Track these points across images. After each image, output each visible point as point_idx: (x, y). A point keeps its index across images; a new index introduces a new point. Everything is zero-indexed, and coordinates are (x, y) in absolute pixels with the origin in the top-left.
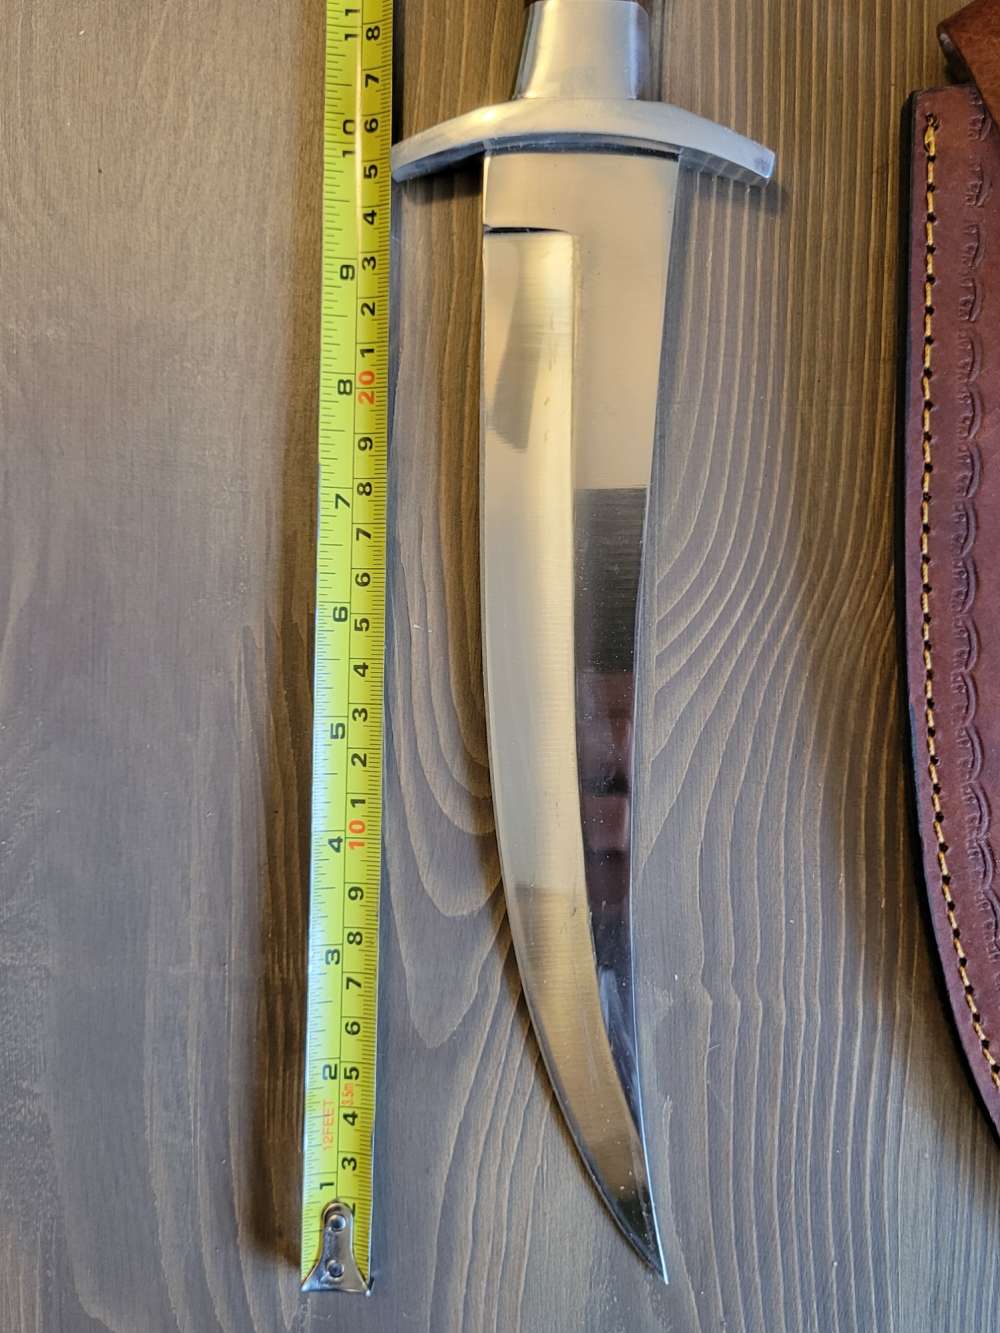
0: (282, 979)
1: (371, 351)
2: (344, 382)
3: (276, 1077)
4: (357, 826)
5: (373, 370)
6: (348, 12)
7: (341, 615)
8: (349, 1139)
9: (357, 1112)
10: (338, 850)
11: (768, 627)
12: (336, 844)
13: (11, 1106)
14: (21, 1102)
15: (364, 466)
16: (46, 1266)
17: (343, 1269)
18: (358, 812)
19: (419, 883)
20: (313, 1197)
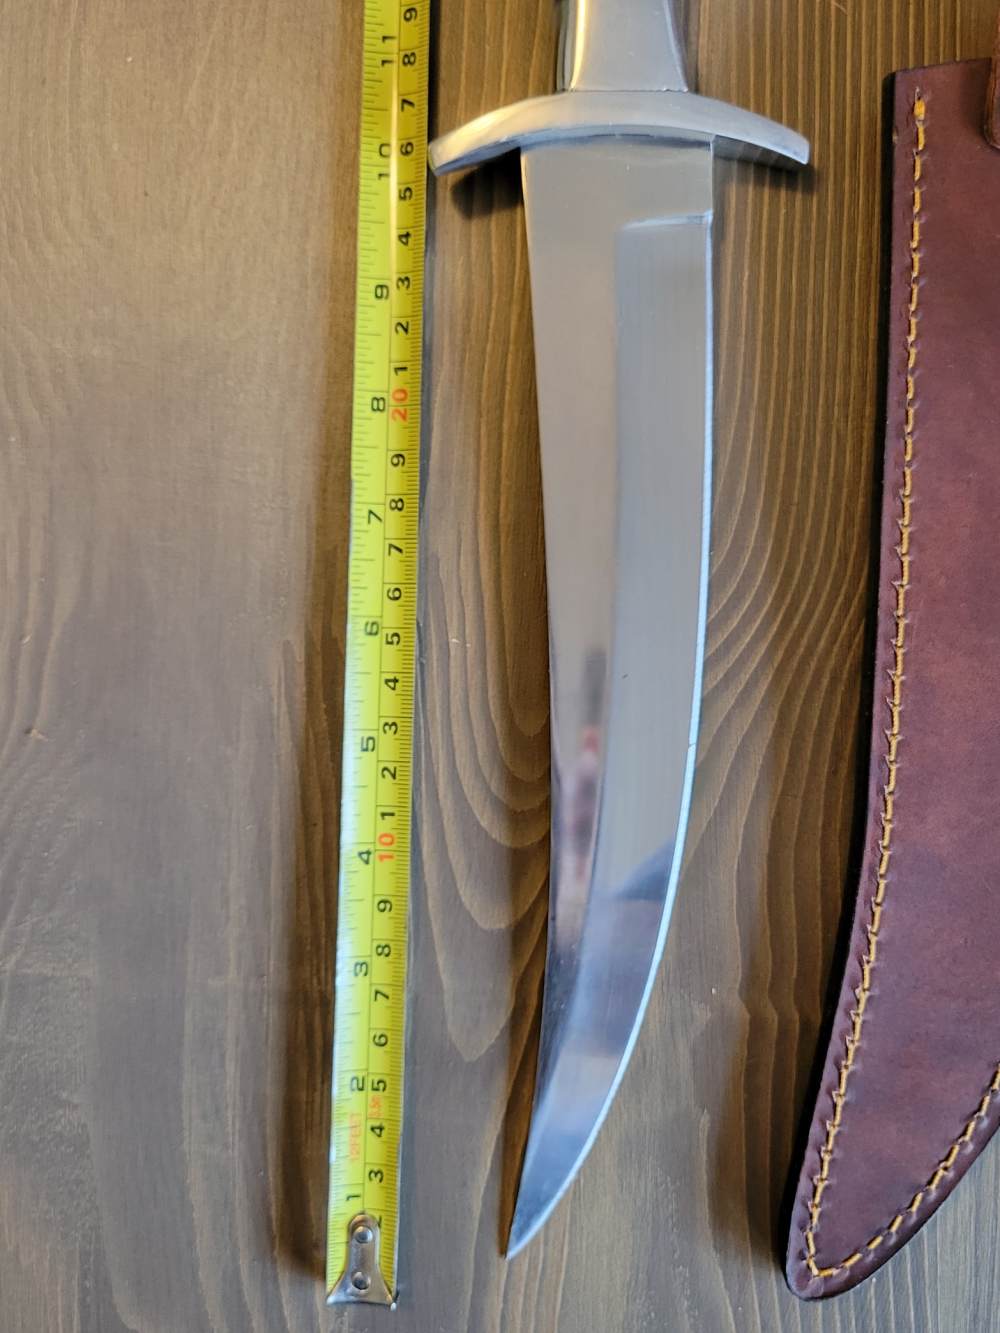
0: (320, 992)
1: (404, 369)
2: (378, 400)
3: (313, 1088)
4: (386, 839)
5: (407, 388)
6: (385, 38)
7: (373, 629)
8: (375, 1151)
9: (385, 1124)
10: (367, 862)
11: (805, 641)
12: (365, 856)
13: (51, 1116)
14: (61, 1112)
15: (398, 481)
16: (84, 1276)
17: (369, 1281)
18: (387, 825)
19: (457, 896)
20: (340, 1209)
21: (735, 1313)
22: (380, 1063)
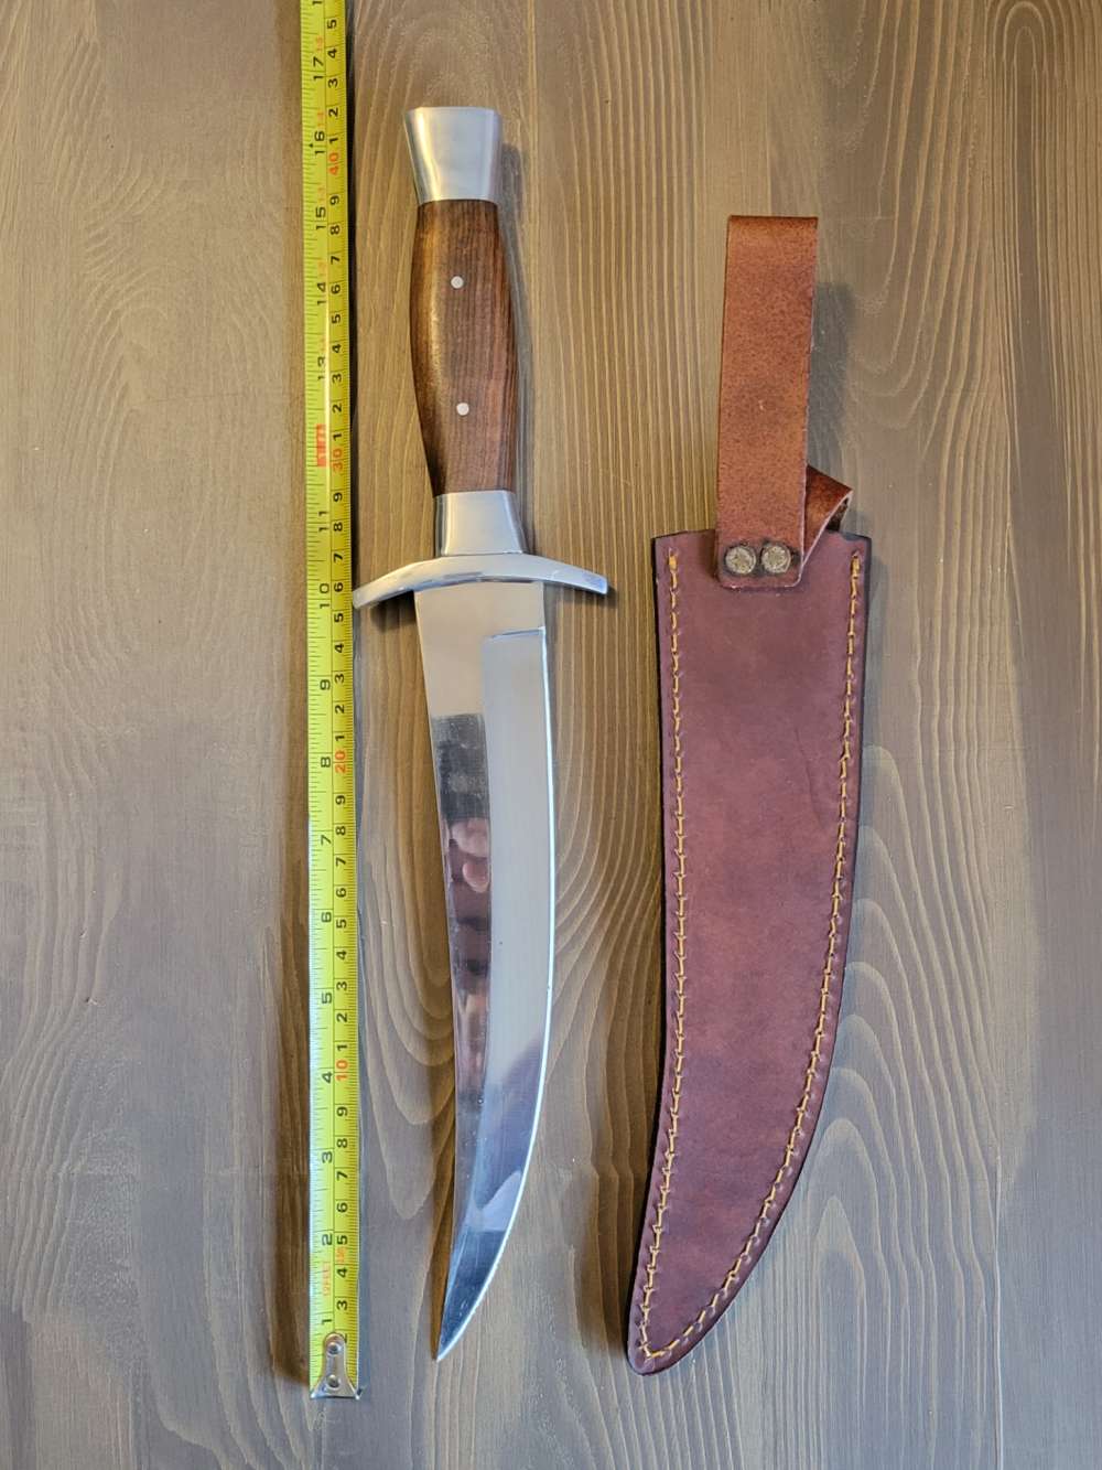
0: (299, 1176)
1: (342, 737)
2: (325, 759)
3: (297, 1246)
4: (342, 1064)
5: (345, 750)
6: (321, 513)
7: (327, 918)
8: (341, 1287)
9: (347, 1267)
10: (329, 1081)
11: (624, 912)
12: (327, 1077)
13: (109, 1277)
14: (116, 1274)
15: (341, 815)
16: (136, 1394)
17: (340, 1381)
18: (343, 1053)
19: (393, 1103)
20: (318, 1332)
21: (599, 1390)
22: (342, 1224)
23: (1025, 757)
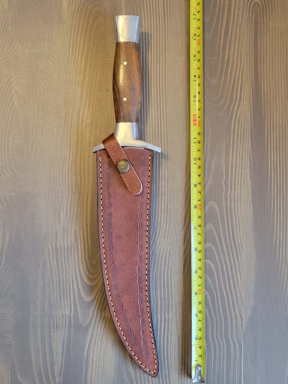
13: (5, 340)
23: (253, 205)
